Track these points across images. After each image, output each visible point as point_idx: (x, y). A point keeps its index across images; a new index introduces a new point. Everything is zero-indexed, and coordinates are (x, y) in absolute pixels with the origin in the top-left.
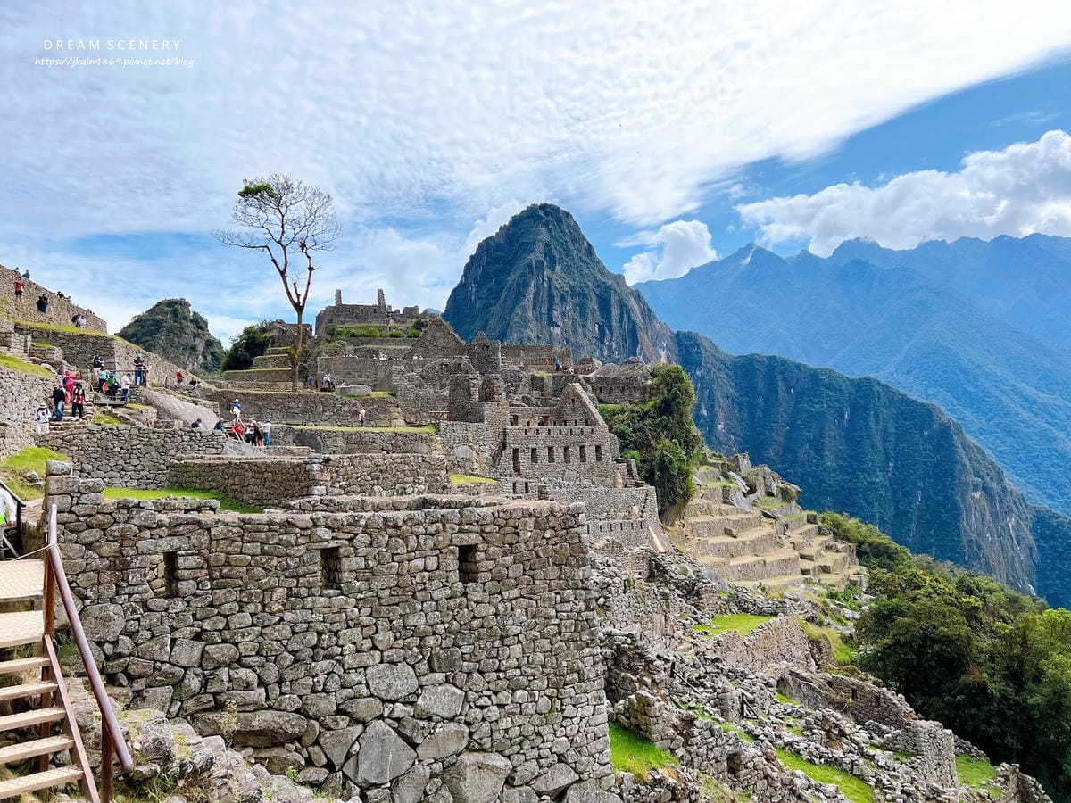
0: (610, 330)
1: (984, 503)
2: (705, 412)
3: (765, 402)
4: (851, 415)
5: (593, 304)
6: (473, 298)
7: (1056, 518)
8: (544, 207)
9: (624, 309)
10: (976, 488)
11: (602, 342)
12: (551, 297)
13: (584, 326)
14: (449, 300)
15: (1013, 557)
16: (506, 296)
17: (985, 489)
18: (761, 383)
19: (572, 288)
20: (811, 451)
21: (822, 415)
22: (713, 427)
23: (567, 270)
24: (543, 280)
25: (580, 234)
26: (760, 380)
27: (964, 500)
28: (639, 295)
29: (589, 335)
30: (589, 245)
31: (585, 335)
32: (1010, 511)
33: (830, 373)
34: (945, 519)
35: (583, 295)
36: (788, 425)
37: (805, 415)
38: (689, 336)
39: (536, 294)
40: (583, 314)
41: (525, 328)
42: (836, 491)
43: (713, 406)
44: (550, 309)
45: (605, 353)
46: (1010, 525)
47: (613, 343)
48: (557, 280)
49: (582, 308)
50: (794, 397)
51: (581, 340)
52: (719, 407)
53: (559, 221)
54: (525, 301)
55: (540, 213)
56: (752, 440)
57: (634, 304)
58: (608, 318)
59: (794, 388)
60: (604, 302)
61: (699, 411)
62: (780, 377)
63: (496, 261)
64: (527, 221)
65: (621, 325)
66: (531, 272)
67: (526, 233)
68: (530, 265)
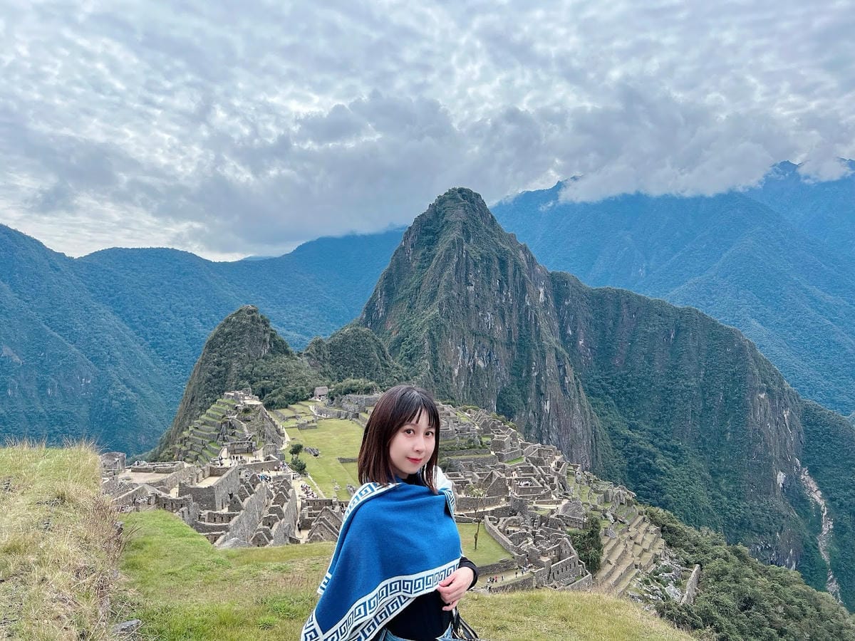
0: (507, 284)
1: (767, 401)
2: (570, 332)
3: (614, 324)
4: (676, 335)
5: (496, 266)
6: (410, 259)
7: (820, 410)
8: (461, 191)
9: (518, 267)
10: (762, 391)
11: (501, 292)
12: (467, 264)
13: (490, 283)
14: (392, 258)
15: (786, 439)
16: (436, 264)
17: (769, 391)
18: (611, 309)
19: (481, 256)
20: (645, 362)
21: (654, 336)
22: (575, 342)
23: (478, 241)
24: (462, 252)
25: (486, 208)
26: (610, 307)
27: (752, 401)
28: (526, 248)
29: (493, 289)
30: (492, 217)
31: (490, 289)
32: (786, 406)
33: (661, 304)
34: (738, 413)
35: (489, 260)
36: (632, 342)
37: (642, 335)
38: (560, 276)
39: (458, 263)
40: (488, 274)
41: (452, 289)
42: (662, 391)
43: (576, 327)
44: (467, 274)
45: (503, 301)
46: (785, 416)
47: (509, 293)
48: (472, 251)
49: (488, 269)
50: (635, 320)
51: (487, 293)
52: (581, 328)
53: (472, 202)
54: (450, 270)
55: (459, 196)
56: (604, 352)
57: (522, 255)
58: (506, 275)
59: (635, 314)
60: (503, 264)
61: (566, 331)
62: (625, 306)
63: (428, 232)
64: (449, 202)
65: (515, 280)
66: (454, 247)
67: (449, 213)
68: (453, 242)
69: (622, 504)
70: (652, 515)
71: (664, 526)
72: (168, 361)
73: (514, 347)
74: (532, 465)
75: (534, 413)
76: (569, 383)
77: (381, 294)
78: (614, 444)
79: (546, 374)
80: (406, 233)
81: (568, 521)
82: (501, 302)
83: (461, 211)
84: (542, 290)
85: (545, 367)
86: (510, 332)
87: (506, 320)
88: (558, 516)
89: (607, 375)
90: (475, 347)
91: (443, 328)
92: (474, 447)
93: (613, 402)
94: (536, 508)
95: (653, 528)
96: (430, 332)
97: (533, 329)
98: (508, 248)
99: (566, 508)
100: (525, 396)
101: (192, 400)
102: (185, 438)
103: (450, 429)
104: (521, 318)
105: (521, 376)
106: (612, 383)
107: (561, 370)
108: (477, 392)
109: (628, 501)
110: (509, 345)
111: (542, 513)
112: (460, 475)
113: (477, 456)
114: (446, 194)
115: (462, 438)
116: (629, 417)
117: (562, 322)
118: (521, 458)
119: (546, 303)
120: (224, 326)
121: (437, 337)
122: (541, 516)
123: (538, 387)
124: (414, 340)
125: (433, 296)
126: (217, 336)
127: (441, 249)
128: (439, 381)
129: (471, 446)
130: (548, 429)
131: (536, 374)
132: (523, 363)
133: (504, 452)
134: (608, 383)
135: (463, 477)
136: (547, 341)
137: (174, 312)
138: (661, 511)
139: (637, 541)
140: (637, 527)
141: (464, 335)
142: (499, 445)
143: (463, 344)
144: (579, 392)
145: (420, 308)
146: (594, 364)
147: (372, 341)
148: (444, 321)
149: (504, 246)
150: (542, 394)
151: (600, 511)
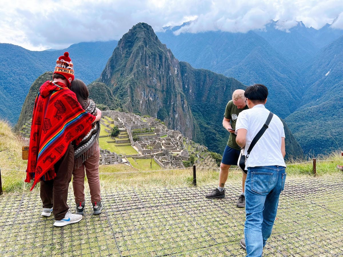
0: (162, 66)
3: (203, 84)
4: (226, 89)
5: (158, 58)
6: (121, 53)
8: (143, 24)
9: (167, 59)
11: (159, 69)
12: (145, 56)
13: (155, 65)
14: (113, 53)
16: (133, 56)
18: (202, 78)
19: (152, 53)
20: (214, 99)
21: (218, 88)
22: (188, 91)
23: (150, 47)
24: (144, 51)
25: (154, 33)
26: (202, 77)
28: (170, 51)
30: (156, 37)
31: (155, 68)
33: (221, 76)
35: (155, 55)
36: (209, 91)
37: (214, 88)
38: (183, 63)
39: (142, 56)
40: (154, 61)
41: (139, 67)
42: (220, 110)
43: (189, 85)
44: (145, 61)
45: (161, 73)
47: (163, 70)
48: (148, 51)
50: (211, 82)
51: (154, 70)
52: (191, 85)
53: (148, 29)
54: (139, 59)
55: (142, 26)
56: (199, 95)
57: (168, 54)
58: (162, 62)
59: (211, 80)
60: (161, 57)
61: (185, 86)
62: (208, 76)
63: (129, 42)
64: (138, 29)
65: (165, 64)
66: (140, 49)
67: (138, 34)
68: (140, 47)
69: (203, 151)
70: (213, 155)
71: (217, 159)
72: (13, 95)
73: (165, 92)
74: (170, 138)
75: (171, 118)
76: (185, 107)
77: (109, 68)
78: (201, 130)
79: (176, 103)
80: (119, 41)
81: (182, 158)
82: (160, 73)
83: (143, 33)
84: (176, 69)
85: (176, 100)
86: (163, 86)
87: (162, 81)
88: (179, 156)
89: (200, 104)
90: (149, 92)
91: (135, 83)
92: (148, 131)
93: (201, 114)
94: (172, 153)
95: (213, 160)
96: (130, 85)
97: (172, 85)
98: (163, 50)
99: (182, 153)
100: (168, 112)
101: (26, 112)
102: (24, 128)
103: (139, 125)
104: (167, 80)
105: (167, 104)
106: (201, 107)
107: (183, 102)
108: (149, 110)
109: (205, 150)
110: (163, 91)
111: (174, 155)
112: (143, 142)
113: (149, 135)
114: (137, 25)
115: (144, 128)
116: (207, 120)
117: (183, 83)
118: (166, 135)
119: (178, 74)
120: (38, 80)
121: (133, 87)
122: (174, 156)
123: (173, 108)
124: (124, 88)
125: (131, 70)
126: (35, 84)
127: (135, 49)
128: (134, 106)
129: (147, 131)
130: (177, 125)
131: (173, 103)
132: (168, 99)
133: (160, 133)
134: (200, 107)
135: (144, 143)
136: (178, 90)
137: (14, 73)
138: (216, 154)
139: (207, 164)
140: (207, 160)
141: (144, 87)
142: (158, 131)
143: (144, 91)
144: (189, 110)
145: (126, 74)
146: (195, 100)
147: (105, 89)
148: (136, 81)
149: (161, 49)
150: (175, 111)
151: (194, 154)
